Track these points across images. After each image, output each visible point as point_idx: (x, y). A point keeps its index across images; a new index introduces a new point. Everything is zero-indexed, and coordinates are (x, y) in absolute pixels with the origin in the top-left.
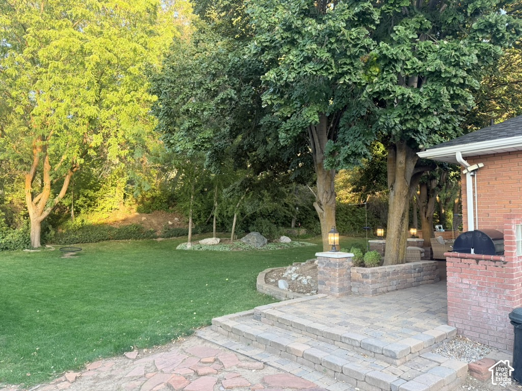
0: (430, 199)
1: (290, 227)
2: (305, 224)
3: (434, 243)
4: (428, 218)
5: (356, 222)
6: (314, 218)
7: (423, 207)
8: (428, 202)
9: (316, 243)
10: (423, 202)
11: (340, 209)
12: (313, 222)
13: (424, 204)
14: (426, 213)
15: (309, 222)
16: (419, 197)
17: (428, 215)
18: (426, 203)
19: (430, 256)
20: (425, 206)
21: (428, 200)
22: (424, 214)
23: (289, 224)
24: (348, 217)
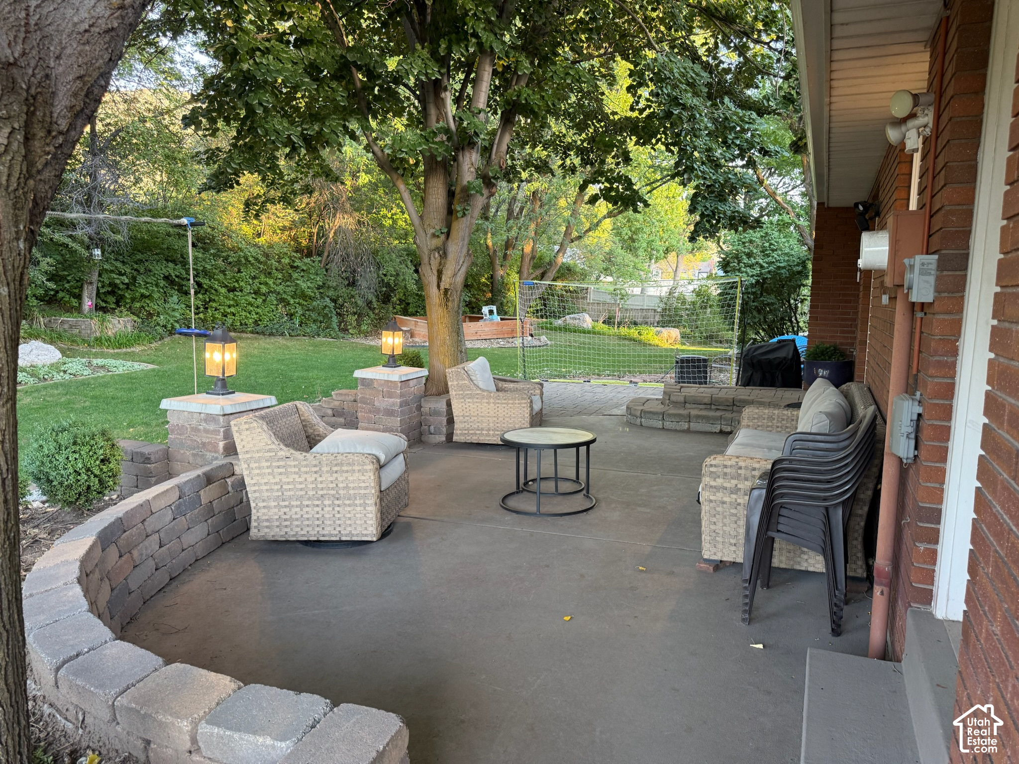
0: (455, 226)
1: (79, 309)
2: (133, 300)
3: (461, 387)
4: (446, 290)
5: (292, 297)
6: (162, 283)
7: (432, 251)
8: (448, 235)
9: (152, 363)
10: (434, 236)
11: (246, 259)
12: (156, 296)
13: (437, 242)
14: (440, 273)
15: (143, 296)
16: (421, 217)
17: (446, 283)
18: (443, 237)
19: (444, 430)
20: (437, 249)
21: (449, 227)
22: (434, 279)
23: (75, 303)
24: (271, 282)
